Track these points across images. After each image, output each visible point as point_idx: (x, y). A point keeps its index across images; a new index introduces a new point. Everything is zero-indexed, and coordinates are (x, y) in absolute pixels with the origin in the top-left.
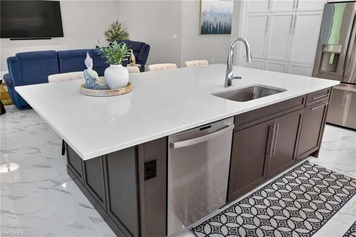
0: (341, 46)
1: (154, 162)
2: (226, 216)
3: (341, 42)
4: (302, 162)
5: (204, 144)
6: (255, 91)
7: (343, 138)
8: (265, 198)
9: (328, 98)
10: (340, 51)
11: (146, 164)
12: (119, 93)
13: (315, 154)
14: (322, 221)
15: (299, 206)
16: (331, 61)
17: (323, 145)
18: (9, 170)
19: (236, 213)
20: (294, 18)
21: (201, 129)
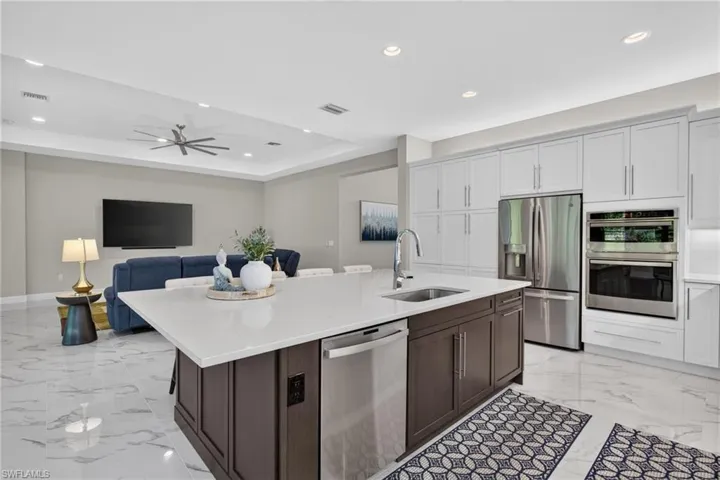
0: (524, 246)
1: (301, 378)
2: (407, 472)
3: (524, 240)
4: (504, 391)
5: (368, 354)
6: (432, 294)
7: (551, 358)
8: (461, 443)
9: (520, 302)
10: (524, 252)
11: (291, 381)
12: (258, 296)
13: (518, 380)
14: (545, 473)
15: (509, 453)
16: (518, 264)
17: (525, 368)
18: (85, 428)
19: (421, 467)
20: (467, 218)
21: (365, 333)
